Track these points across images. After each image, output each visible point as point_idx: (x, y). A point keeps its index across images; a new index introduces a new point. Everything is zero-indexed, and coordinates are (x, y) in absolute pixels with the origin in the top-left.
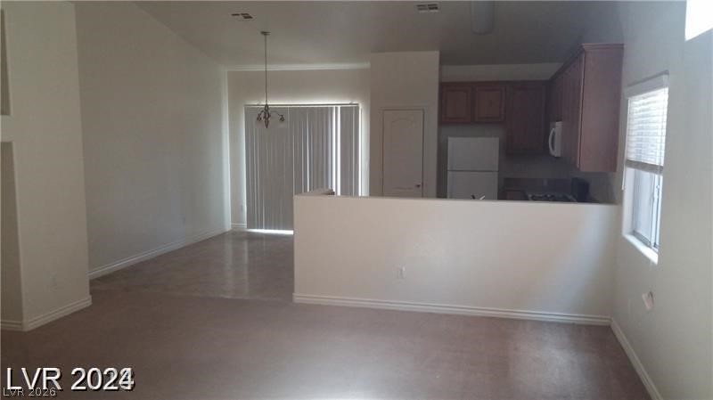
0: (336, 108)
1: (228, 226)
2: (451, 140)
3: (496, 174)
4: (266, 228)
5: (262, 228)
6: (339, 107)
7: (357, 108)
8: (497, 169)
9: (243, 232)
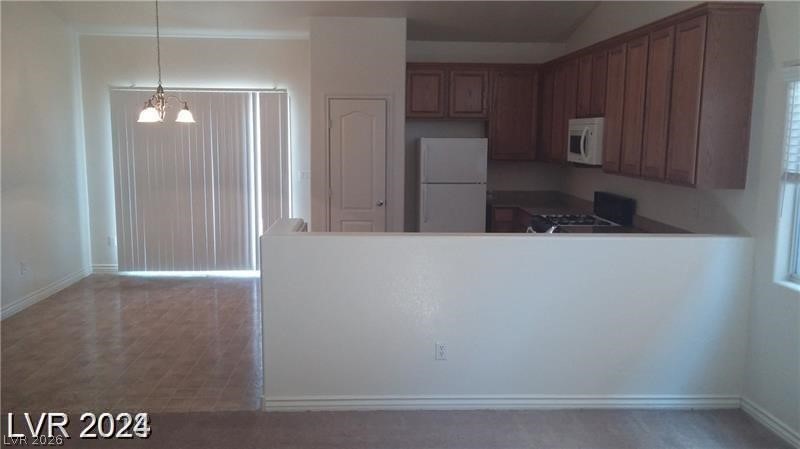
0: (254, 95)
1: (88, 268)
2: (425, 143)
3: (485, 186)
4: (149, 269)
5: (142, 269)
6: (258, 93)
7: (284, 96)
8: (485, 181)
9: (114, 278)
